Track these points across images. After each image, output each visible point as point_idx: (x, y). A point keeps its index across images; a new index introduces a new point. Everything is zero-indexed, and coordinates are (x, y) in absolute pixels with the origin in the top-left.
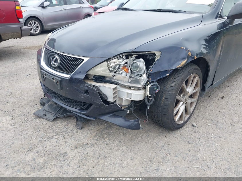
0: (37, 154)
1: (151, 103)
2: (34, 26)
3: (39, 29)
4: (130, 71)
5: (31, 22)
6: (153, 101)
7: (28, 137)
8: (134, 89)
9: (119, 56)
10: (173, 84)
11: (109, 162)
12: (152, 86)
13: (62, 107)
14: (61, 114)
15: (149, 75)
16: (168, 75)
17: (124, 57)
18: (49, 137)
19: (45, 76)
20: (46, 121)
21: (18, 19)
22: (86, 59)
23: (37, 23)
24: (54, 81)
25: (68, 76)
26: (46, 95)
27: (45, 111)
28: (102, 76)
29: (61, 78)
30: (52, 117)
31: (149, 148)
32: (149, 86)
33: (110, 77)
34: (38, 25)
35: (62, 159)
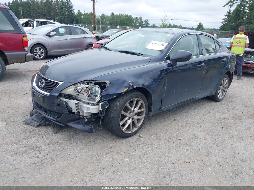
0: (20, 146)
1: (103, 115)
2: (39, 52)
3: (44, 54)
4: (89, 92)
5: (37, 48)
6: (104, 114)
7: (17, 136)
8: (91, 105)
9: (82, 82)
10: (118, 103)
11: (68, 153)
12: (103, 103)
13: (45, 117)
14: (44, 122)
15: (102, 96)
16: (115, 97)
17: (86, 84)
18: (31, 137)
19: (34, 94)
20: (31, 127)
21: (24, 48)
22: (61, 83)
23: (42, 49)
24: (39, 96)
25: (48, 94)
26: (34, 108)
27: (33, 120)
28: (70, 95)
29: (44, 95)
30: (36, 124)
31: (101, 147)
32: (101, 103)
33: (75, 96)
34: (43, 51)
35: (36, 150)
